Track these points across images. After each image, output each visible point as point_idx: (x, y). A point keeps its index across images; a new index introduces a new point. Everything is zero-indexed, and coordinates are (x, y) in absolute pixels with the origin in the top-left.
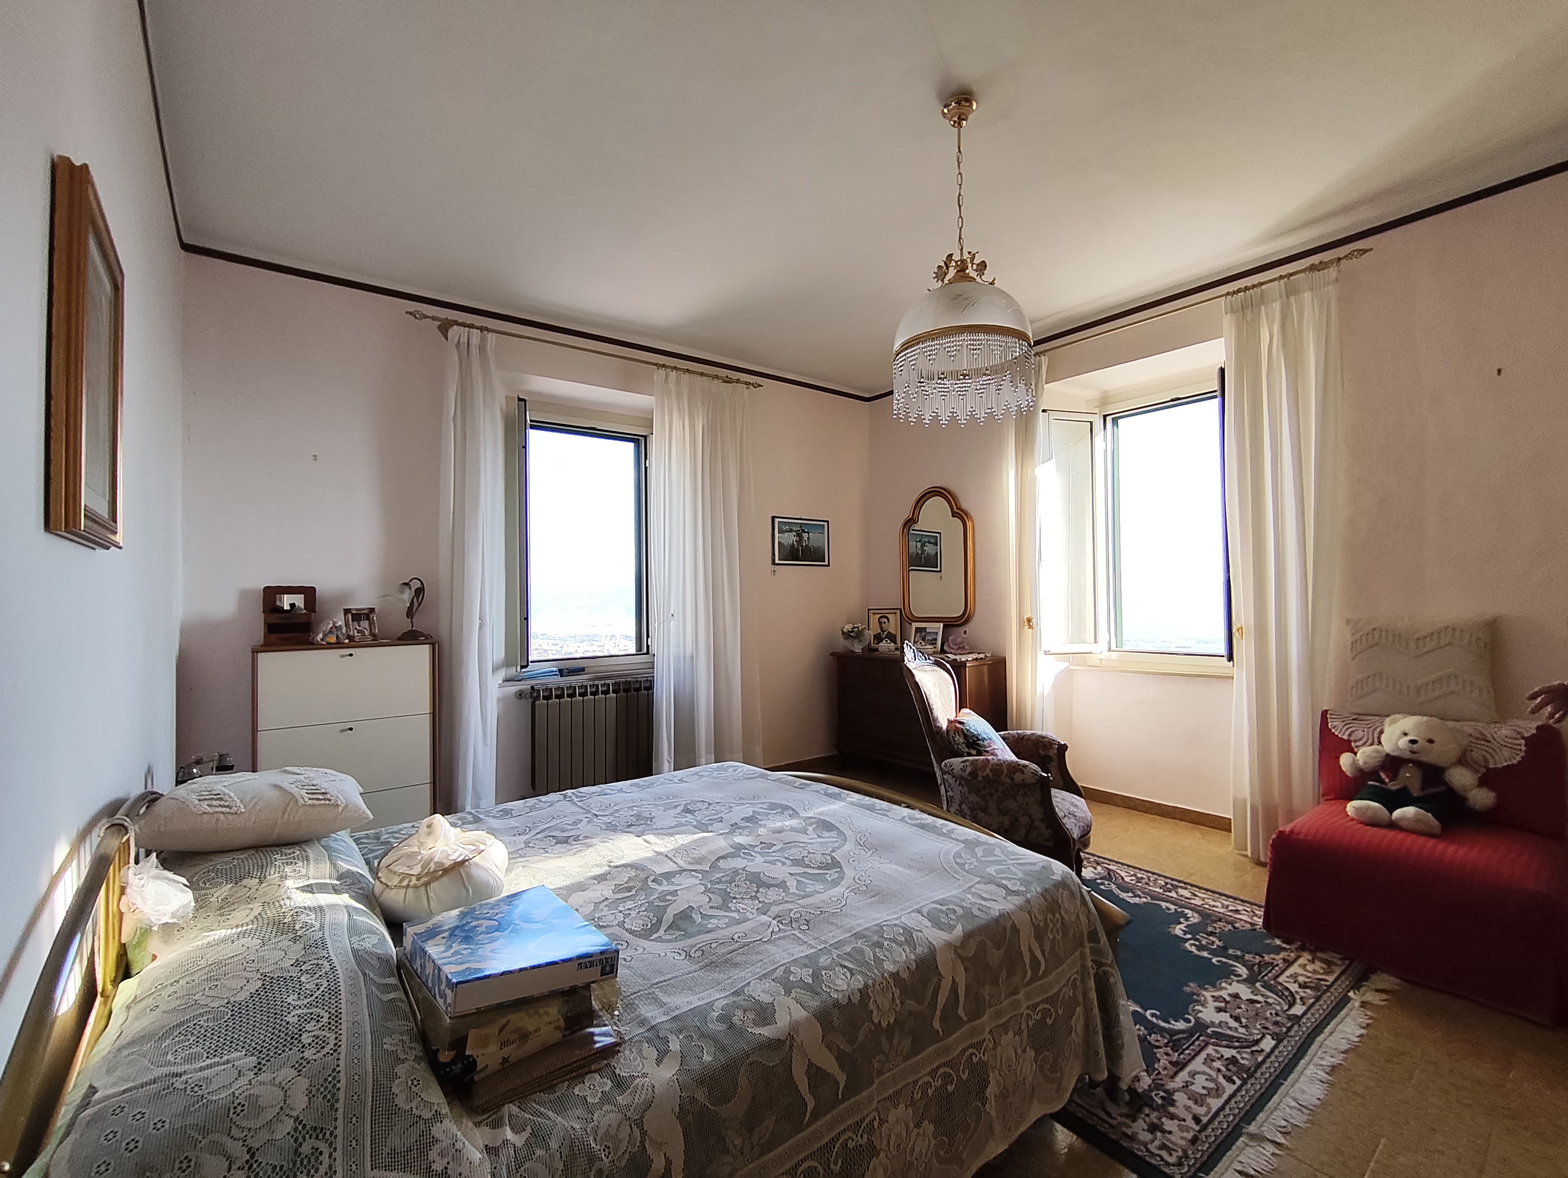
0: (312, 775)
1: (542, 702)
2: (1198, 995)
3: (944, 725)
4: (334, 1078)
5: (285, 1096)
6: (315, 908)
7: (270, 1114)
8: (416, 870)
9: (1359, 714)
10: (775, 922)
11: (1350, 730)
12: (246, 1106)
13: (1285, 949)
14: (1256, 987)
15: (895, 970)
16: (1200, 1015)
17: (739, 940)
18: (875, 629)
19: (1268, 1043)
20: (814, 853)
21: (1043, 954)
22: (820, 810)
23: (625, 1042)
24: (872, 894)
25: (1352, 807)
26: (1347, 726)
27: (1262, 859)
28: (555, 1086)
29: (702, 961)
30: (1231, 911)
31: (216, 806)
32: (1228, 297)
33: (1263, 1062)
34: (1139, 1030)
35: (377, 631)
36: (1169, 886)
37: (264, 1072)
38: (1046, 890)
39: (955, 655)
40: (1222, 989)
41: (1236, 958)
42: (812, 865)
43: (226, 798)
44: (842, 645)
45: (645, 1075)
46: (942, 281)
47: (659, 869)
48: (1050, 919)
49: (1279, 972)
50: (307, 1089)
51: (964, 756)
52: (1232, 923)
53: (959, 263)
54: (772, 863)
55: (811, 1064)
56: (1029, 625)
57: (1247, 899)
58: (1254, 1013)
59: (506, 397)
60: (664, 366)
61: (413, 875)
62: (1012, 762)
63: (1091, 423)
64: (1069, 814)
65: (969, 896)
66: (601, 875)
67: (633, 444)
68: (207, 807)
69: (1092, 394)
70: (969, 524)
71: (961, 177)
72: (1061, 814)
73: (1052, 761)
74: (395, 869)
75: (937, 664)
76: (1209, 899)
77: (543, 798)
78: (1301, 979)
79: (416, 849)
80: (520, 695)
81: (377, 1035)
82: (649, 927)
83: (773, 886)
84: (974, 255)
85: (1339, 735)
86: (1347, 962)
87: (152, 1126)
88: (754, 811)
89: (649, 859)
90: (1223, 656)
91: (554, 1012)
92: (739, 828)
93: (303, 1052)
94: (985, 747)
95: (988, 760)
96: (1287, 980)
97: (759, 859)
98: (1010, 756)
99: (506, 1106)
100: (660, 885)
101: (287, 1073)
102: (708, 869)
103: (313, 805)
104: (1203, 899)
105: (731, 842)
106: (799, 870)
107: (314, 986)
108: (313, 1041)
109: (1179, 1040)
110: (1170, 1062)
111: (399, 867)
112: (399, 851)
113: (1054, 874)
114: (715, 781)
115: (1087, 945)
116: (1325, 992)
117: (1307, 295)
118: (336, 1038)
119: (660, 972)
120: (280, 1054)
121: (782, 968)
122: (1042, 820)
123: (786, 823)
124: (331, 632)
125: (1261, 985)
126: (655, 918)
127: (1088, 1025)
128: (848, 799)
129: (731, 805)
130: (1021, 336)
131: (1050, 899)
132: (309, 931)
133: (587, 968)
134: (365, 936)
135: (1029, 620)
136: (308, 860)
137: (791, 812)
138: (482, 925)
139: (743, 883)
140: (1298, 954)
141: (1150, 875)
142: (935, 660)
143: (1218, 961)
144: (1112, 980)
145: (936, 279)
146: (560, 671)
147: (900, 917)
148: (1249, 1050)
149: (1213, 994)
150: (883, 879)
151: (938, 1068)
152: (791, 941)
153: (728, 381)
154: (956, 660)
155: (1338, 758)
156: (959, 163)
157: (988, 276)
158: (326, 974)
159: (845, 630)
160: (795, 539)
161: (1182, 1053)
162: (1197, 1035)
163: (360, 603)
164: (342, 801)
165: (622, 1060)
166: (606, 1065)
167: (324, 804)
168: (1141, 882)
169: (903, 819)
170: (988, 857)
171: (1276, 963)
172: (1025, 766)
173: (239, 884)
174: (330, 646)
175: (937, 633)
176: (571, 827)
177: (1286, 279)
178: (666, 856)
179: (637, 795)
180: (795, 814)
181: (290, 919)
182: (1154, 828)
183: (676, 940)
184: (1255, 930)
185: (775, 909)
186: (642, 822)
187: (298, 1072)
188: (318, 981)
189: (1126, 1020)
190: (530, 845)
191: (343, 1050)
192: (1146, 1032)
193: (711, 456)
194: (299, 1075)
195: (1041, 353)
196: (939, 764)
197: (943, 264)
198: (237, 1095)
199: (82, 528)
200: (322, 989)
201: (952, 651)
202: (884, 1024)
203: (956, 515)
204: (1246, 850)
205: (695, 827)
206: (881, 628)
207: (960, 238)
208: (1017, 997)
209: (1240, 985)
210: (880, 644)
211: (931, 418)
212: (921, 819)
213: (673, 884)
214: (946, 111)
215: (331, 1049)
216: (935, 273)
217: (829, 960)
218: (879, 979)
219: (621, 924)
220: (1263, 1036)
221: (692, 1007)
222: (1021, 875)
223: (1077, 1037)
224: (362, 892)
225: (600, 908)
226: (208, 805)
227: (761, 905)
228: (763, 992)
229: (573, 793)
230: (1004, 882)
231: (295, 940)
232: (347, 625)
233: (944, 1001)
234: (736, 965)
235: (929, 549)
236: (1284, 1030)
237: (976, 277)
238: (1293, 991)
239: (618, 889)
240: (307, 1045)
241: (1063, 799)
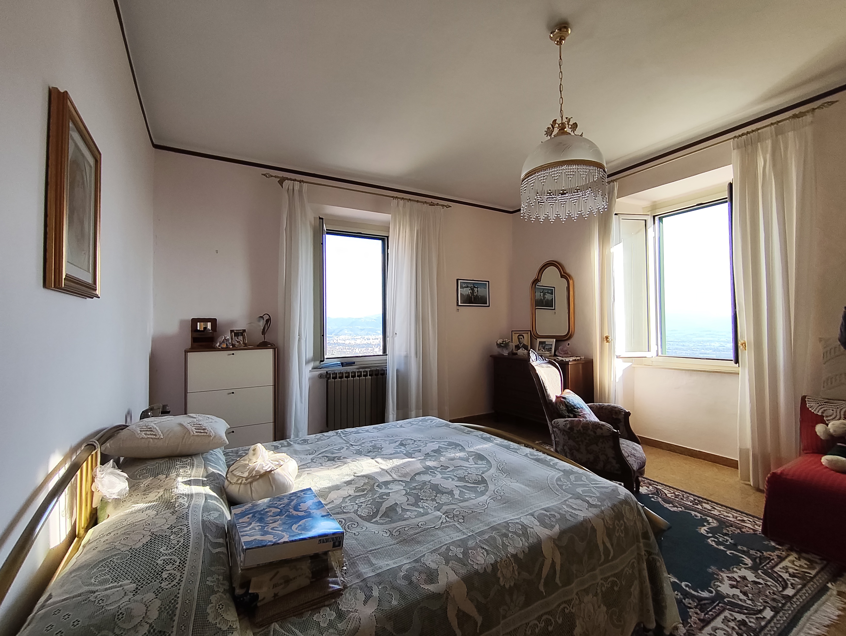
0: (201, 418)
1: (331, 380)
2: (718, 575)
3: (554, 399)
4: (175, 601)
5: (146, 610)
6: (188, 495)
7: (138, 620)
8: (246, 475)
9: (828, 399)
10: (444, 516)
11: (822, 409)
12: (125, 615)
13: (778, 549)
14: (759, 573)
15: (515, 553)
16: (719, 589)
17: (422, 527)
18: (515, 342)
19: (768, 613)
20: (472, 474)
21: (612, 545)
22: (477, 447)
23: (347, 588)
24: (504, 501)
25: (825, 459)
26: (820, 407)
27: (761, 487)
28: (302, 613)
29: (399, 538)
30: (739, 520)
31: (149, 435)
32: (735, 139)
33: (766, 626)
34: (677, 595)
35: (246, 341)
36: (696, 501)
37: (138, 594)
38: (615, 505)
39: (563, 357)
40: (734, 572)
41: (743, 552)
42: (469, 481)
43: (154, 430)
44: (496, 351)
45: (356, 611)
46: (551, 135)
47: (381, 479)
48: (617, 524)
49: (775, 564)
50: (159, 607)
51: (566, 418)
52: (740, 529)
53: (560, 125)
54: (447, 479)
55: (459, 610)
56: (607, 340)
57: (751, 513)
58: (758, 591)
59: (314, 218)
60: (397, 197)
61: (244, 477)
62: (595, 422)
63: (646, 220)
64: (631, 454)
65: (564, 507)
66: (349, 481)
67: (381, 241)
68: (144, 435)
69: (646, 204)
70: (571, 282)
71: (562, 74)
72: (626, 455)
73: (621, 422)
74: (235, 473)
75: (550, 363)
76: (723, 511)
77: (325, 434)
78: (791, 570)
79: (247, 462)
80: (321, 376)
81: (205, 574)
82: (371, 514)
83: (446, 493)
84: (569, 119)
85: (815, 412)
86: (825, 562)
87: (72, 623)
88: (439, 447)
89: (376, 473)
90: (732, 360)
91: (305, 567)
92: (429, 456)
93: (161, 583)
94: (578, 412)
95: (580, 421)
96: (781, 570)
97: (439, 476)
98: (594, 419)
99: (273, 624)
100: (381, 489)
101: (150, 596)
102: (409, 480)
103: (198, 436)
104: (720, 511)
105: (424, 465)
106: (461, 484)
107: (176, 542)
108: (168, 577)
109: (705, 604)
110: (699, 619)
111: (238, 472)
112: (239, 463)
113: (619, 494)
114: (420, 427)
115: (641, 540)
116: (809, 582)
117: (791, 134)
118: (181, 576)
119: (373, 544)
120: (149, 584)
121: (445, 547)
122: (613, 458)
123: (457, 455)
124: (223, 342)
125: (762, 572)
126: (375, 509)
127: (642, 593)
128: (495, 441)
129: (427, 442)
130: (599, 166)
131: (617, 511)
132: (181, 508)
133: (324, 542)
134: (212, 512)
135: (607, 338)
136: (193, 466)
137: (461, 448)
138: (271, 511)
139: (428, 490)
140: (787, 553)
141: (684, 493)
142: (549, 361)
143: (730, 553)
144: (658, 564)
145: (546, 135)
146: (342, 363)
147: (520, 518)
148: (754, 617)
149: (728, 575)
150: (512, 493)
151: (542, 615)
152: (452, 529)
153: (432, 204)
154: (563, 360)
155: (815, 426)
156: (560, 66)
157: (578, 132)
158: (184, 535)
159: (498, 343)
160: (470, 291)
161: (707, 613)
162: (718, 602)
163: (239, 327)
164: (213, 434)
165: (344, 600)
166: (334, 602)
167: (203, 435)
168: (678, 498)
169: (526, 455)
170: (577, 481)
171: (772, 558)
172: (603, 425)
173: (156, 477)
174: (223, 349)
175: (552, 345)
176: (337, 452)
177: (775, 125)
178: (387, 471)
179: (376, 434)
180: (463, 449)
181: (174, 500)
182: (686, 464)
183: (386, 523)
184: (756, 534)
185: (445, 508)
186: (375, 450)
187: (156, 596)
188: (179, 539)
189: (668, 590)
190: (314, 461)
191: (183, 584)
192: (682, 597)
193: (422, 247)
194: (156, 598)
195: (614, 180)
196: (551, 422)
197: (551, 126)
198: (121, 607)
199: (63, 286)
200: (180, 544)
201: (561, 355)
202: (507, 586)
203: (563, 277)
204: (749, 481)
205: (405, 454)
206: (519, 341)
207: (561, 110)
208: (594, 572)
209: (747, 571)
210: (519, 351)
211: (544, 218)
212: (538, 455)
213: (388, 488)
214: (552, 36)
215: (176, 583)
216: (545, 131)
217: (474, 543)
218: (504, 558)
219: (356, 512)
220: (765, 608)
221: (389, 568)
222: (598, 495)
223: (635, 599)
224: (218, 485)
225: (346, 501)
226: (145, 434)
227: (437, 504)
228: (432, 561)
229: (341, 432)
230: (587, 498)
231: (173, 513)
232: (232, 338)
233: (547, 573)
234: (418, 542)
235: (548, 296)
236: (780, 605)
237: (570, 132)
238: (785, 578)
239: (357, 490)
240: (164, 579)
241: (628, 445)
